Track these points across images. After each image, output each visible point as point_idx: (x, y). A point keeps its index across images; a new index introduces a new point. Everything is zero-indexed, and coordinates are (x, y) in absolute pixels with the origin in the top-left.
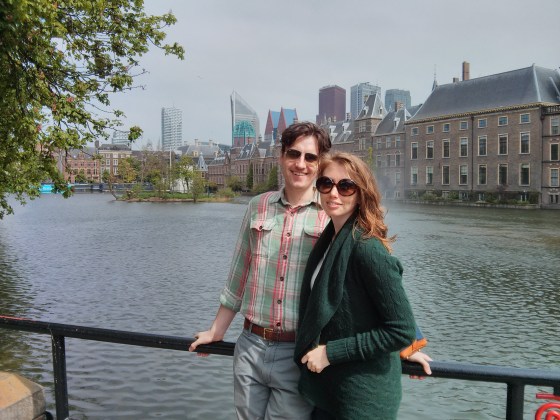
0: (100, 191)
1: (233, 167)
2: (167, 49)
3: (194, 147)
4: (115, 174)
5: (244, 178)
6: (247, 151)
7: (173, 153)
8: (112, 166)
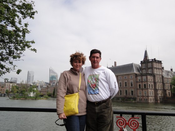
0: (4, 96)
1: (49, 89)
2: (32, 50)
3: (37, 83)
4: (10, 91)
5: (52, 92)
6: (54, 84)
7: (30, 84)
8: (10, 88)
